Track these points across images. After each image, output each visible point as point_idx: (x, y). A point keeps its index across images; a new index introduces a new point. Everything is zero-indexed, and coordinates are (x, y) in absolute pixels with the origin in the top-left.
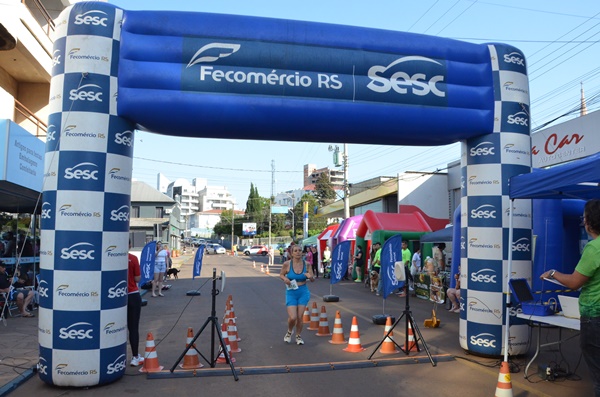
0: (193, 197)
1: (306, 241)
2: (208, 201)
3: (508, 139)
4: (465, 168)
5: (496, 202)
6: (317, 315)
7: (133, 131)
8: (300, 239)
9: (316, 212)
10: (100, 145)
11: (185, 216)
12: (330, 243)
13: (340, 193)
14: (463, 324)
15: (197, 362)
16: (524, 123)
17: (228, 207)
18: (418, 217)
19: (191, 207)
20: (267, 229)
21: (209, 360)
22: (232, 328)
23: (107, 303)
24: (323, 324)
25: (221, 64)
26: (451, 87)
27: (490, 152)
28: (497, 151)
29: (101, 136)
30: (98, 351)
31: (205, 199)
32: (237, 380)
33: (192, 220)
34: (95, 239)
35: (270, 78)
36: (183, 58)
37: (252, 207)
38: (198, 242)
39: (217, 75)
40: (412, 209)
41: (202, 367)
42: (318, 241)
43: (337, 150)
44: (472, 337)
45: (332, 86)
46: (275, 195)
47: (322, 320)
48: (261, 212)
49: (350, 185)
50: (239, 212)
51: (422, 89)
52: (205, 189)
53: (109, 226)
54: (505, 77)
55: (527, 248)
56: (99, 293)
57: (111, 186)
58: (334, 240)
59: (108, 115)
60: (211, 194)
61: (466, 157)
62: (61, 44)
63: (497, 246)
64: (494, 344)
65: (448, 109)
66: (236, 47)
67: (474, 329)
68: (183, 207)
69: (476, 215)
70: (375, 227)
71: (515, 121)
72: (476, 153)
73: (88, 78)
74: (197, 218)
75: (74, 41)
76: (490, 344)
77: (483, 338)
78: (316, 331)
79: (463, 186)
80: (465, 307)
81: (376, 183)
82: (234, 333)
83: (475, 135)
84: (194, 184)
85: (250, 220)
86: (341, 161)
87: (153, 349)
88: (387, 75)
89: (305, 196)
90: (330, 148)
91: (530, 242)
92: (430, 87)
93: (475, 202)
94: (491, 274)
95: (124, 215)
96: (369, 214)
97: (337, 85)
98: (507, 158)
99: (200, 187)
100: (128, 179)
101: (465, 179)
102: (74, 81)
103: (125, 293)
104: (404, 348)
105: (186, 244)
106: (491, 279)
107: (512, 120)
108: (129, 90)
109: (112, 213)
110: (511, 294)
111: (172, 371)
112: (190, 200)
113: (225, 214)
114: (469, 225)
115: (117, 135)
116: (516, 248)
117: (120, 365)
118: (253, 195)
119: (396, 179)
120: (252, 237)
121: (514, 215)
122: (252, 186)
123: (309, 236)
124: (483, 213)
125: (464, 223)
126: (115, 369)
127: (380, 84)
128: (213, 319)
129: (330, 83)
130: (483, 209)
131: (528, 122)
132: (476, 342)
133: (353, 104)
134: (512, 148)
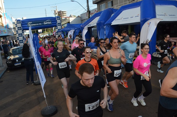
3: (58, 26)
10: (22, 33)
20: (45, 31)
25: (30, 24)
26: (52, 22)
34: (22, 40)
35: (35, 25)
36: (27, 24)
39: (30, 25)
53: (23, 39)
54: (58, 20)
57: (23, 36)
59: (22, 30)
62: (16, 24)
65: (52, 25)
66: (31, 22)
73: (20, 27)
75: (17, 24)
83: (56, 26)
88: (46, 22)
92: (50, 23)
98: (58, 28)
102: (18, 28)
107: (58, 25)
120: (41, 33)
127: (45, 23)
129: (40, 24)
133: (43, 26)
134: (59, 27)
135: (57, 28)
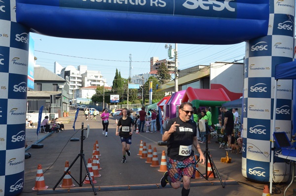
0: (78, 78)
1: (150, 106)
2: (88, 80)
3: (276, 39)
4: (248, 59)
5: (267, 81)
6: (151, 153)
7: (28, 33)
8: (147, 105)
9: (157, 88)
10: (5, 42)
11: (72, 90)
12: (165, 108)
13: (173, 76)
14: (244, 161)
15: (71, 183)
16: (290, 28)
17: (101, 84)
18: (222, 92)
19: (76, 84)
20: (126, 99)
21: (79, 182)
22: (95, 162)
23: (11, 145)
24: (155, 159)
27: (264, 48)
28: (270, 48)
29: (5, 35)
30: (4, 176)
31: (86, 79)
32: (95, 195)
33: (78, 93)
37: (116, 84)
38: (81, 107)
40: (219, 86)
41: (74, 186)
42: (157, 106)
43: (170, 48)
44: (250, 169)
45: (160, 5)
46: (131, 77)
47: (154, 156)
48: (122, 88)
49: (179, 71)
50: (107, 88)
51: (219, 6)
52: (86, 73)
53: (12, 95)
55: (288, 112)
56: (5, 139)
57: (13, 69)
58: (168, 106)
59: (10, 22)
60: (91, 76)
61: (248, 52)
63: (267, 110)
64: (264, 174)
65: (237, 19)
67: (251, 164)
68: (71, 84)
69: (253, 90)
70: (193, 97)
71: (283, 27)
72: (255, 49)
74: (81, 91)
76: (262, 174)
77: (257, 170)
78: (150, 164)
79: (245, 71)
80: (245, 150)
81: (195, 69)
82: (96, 164)
84: (79, 69)
85: (115, 93)
86: (173, 55)
87: (42, 175)
89: (151, 78)
90: (166, 46)
91: (290, 108)
92: (225, 5)
93: (253, 82)
94: (263, 129)
95: (22, 88)
96: (189, 90)
97: (163, 4)
98: (276, 52)
99: (82, 71)
100: (25, 65)
101: (247, 66)
103: (23, 138)
104: (205, 175)
105: (72, 108)
106: (263, 132)
107: (281, 26)
108: (24, 5)
109: (15, 87)
110: (274, 142)
111: (54, 189)
112: (76, 80)
113: (99, 89)
114: (249, 97)
115: (17, 35)
116: (280, 112)
117: (19, 186)
118: (117, 77)
119: (209, 67)
120: (116, 104)
121: (278, 90)
122: (117, 70)
123: (153, 103)
124: (258, 89)
125: (246, 95)
126: (15, 189)
128: (81, 155)
129: (158, 3)
130: (258, 86)
131: (293, 28)
132: (253, 173)
133: (173, 17)
134: (280, 46)
135: (268, 53)
